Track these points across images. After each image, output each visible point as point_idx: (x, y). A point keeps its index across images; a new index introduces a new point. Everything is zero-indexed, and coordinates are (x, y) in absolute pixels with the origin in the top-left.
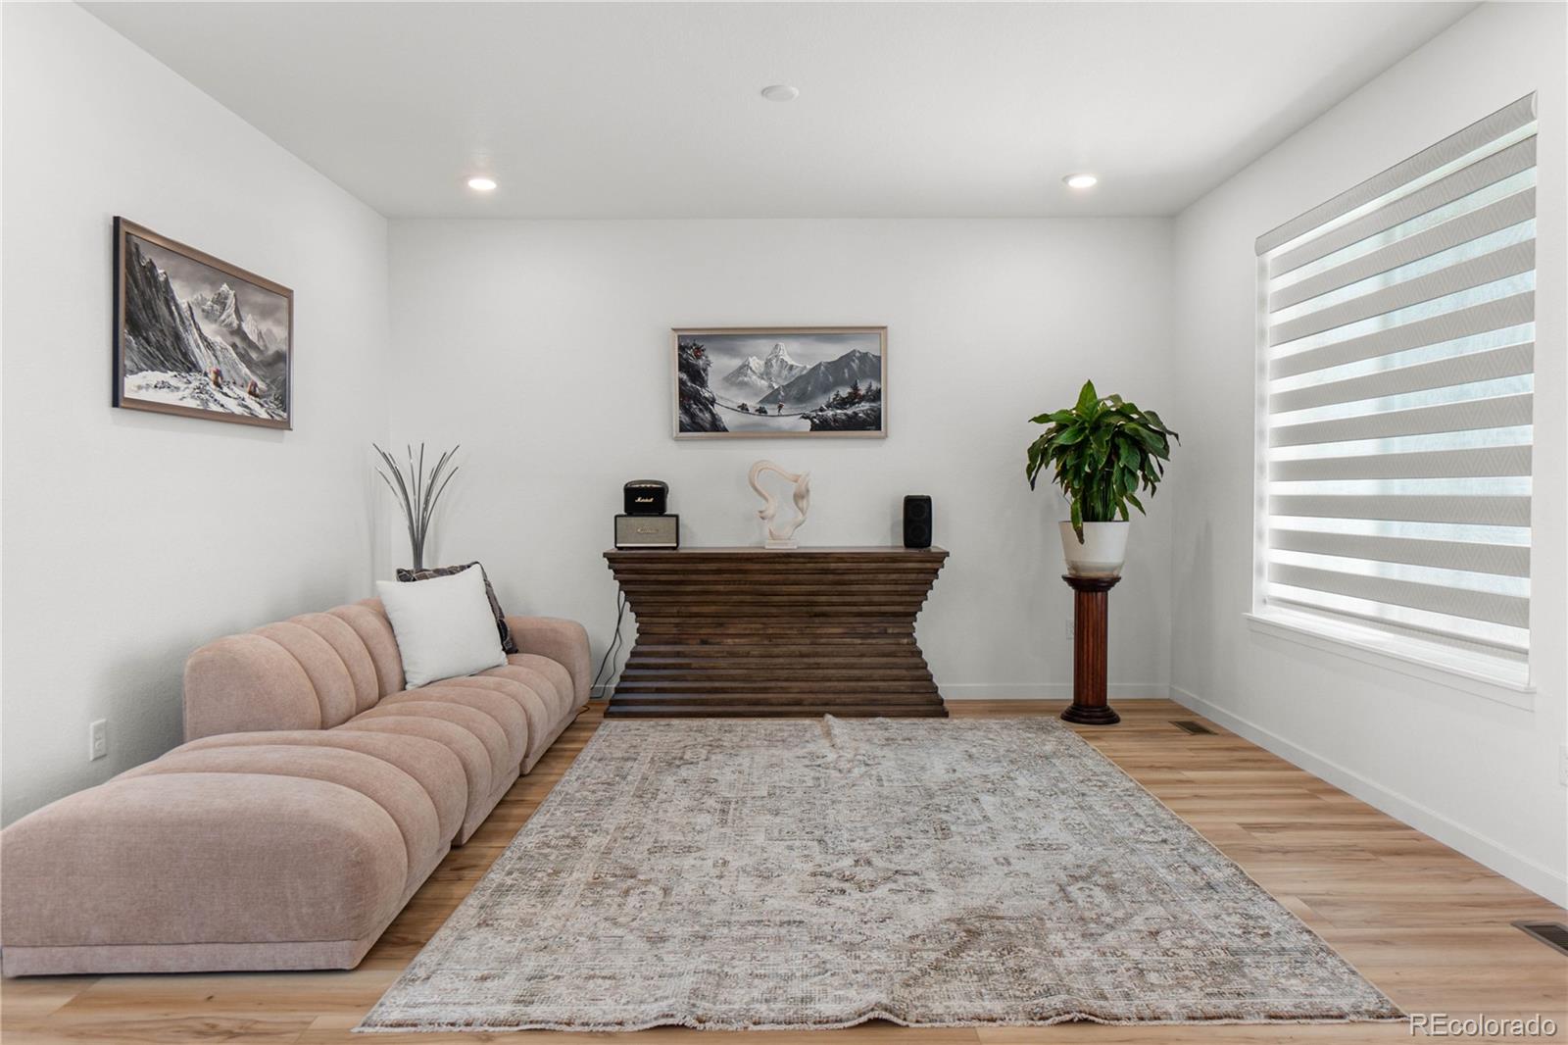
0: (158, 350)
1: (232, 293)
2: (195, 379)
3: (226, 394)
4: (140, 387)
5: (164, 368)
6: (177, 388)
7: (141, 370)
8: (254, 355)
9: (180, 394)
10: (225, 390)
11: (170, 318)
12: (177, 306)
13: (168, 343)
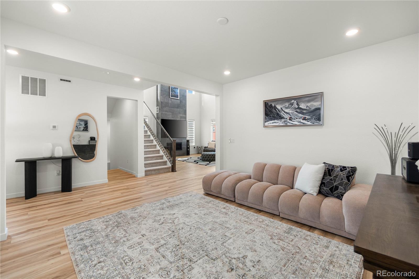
0: (273, 117)
1: (295, 101)
2: (283, 120)
3: (293, 121)
4: (268, 124)
5: (274, 120)
6: (278, 122)
7: (269, 121)
8: (305, 111)
9: (279, 123)
10: (293, 120)
11: (276, 112)
12: (278, 109)
13: (275, 116)
